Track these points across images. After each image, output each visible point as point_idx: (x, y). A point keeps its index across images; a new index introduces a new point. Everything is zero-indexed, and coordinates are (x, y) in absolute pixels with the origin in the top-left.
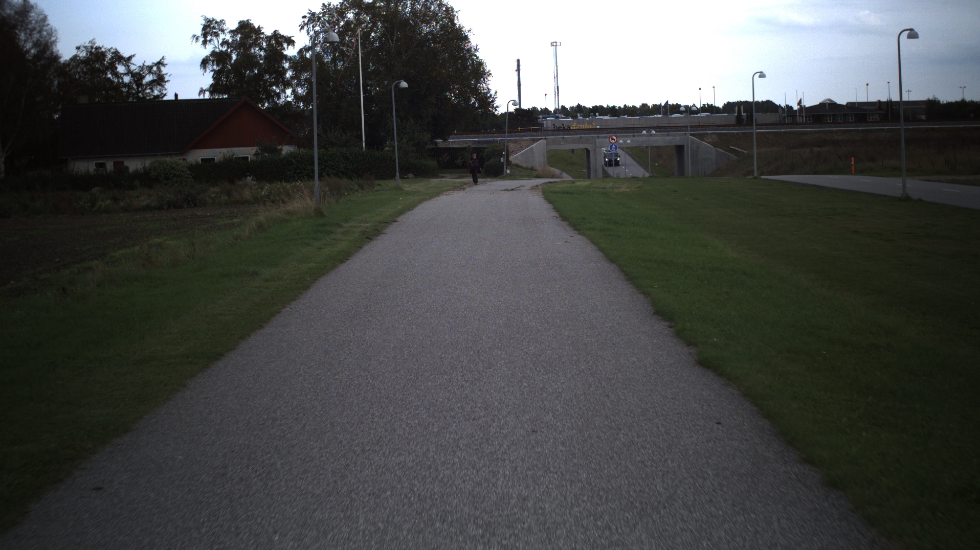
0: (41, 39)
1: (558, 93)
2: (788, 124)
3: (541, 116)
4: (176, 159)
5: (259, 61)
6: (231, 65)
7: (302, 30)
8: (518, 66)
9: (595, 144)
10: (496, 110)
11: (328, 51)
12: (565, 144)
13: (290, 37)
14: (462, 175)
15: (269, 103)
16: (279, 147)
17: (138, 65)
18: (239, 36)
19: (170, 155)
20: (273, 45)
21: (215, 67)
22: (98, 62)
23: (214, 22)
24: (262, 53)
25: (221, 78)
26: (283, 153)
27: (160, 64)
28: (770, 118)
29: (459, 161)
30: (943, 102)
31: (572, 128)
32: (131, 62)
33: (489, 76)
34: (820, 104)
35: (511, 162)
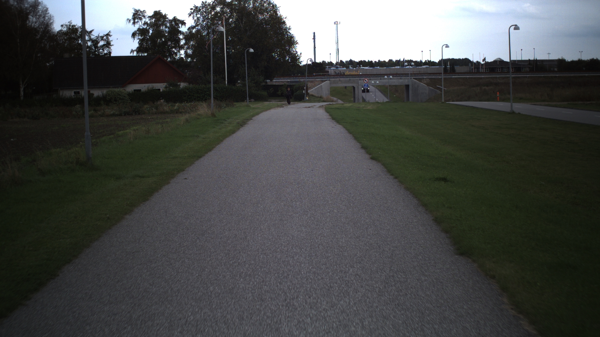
0: (45, 21)
1: (338, 53)
2: (474, 73)
3: (328, 67)
4: (121, 89)
5: (165, 34)
6: (149, 36)
7: (190, 16)
8: (314, 36)
9: (358, 84)
10: (301, 63)
11: (205, 28)
12: (341, 83)
13: (183, 21)
14: (281, 100)
15: (170, 58)
16: (179, 84)
17: (96, 36)
18: (154, 19)
19: (118, 87)
20: (173, 25)
21: (140, 37)
22: (74, 34)
23: (139, 11)
24: (167, 30)
25: (143, 44)
26: (181, 87)
27: (108, 35)
28: (464, 69)
29: (279, 93)
30: (567, 60)
31: (346, 74)
32: (92, 34)
33: (297, 44)
34: (494, 61)
35: (309, 93)
